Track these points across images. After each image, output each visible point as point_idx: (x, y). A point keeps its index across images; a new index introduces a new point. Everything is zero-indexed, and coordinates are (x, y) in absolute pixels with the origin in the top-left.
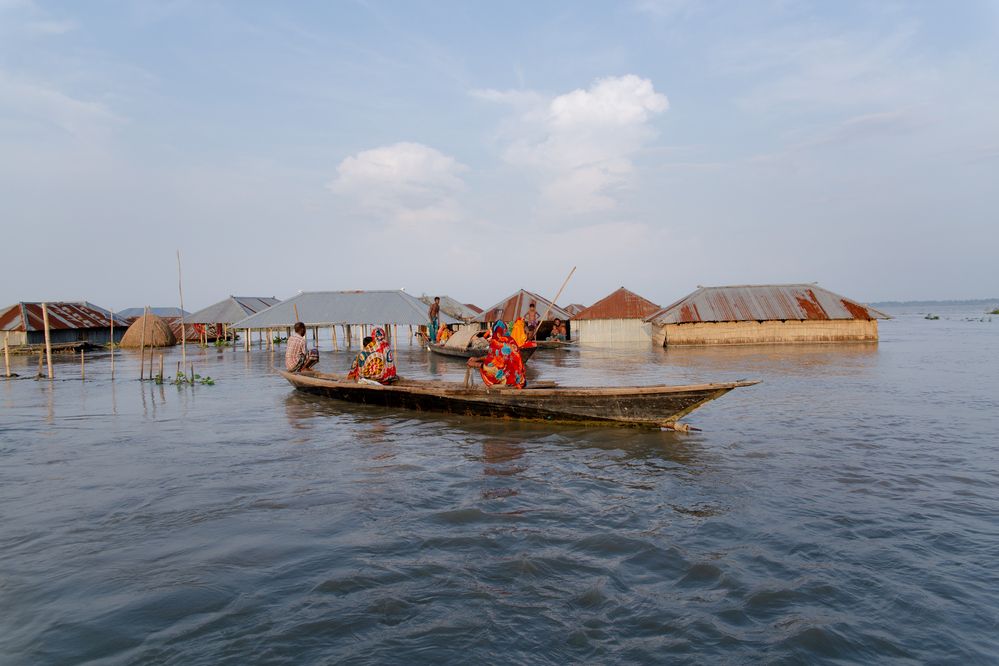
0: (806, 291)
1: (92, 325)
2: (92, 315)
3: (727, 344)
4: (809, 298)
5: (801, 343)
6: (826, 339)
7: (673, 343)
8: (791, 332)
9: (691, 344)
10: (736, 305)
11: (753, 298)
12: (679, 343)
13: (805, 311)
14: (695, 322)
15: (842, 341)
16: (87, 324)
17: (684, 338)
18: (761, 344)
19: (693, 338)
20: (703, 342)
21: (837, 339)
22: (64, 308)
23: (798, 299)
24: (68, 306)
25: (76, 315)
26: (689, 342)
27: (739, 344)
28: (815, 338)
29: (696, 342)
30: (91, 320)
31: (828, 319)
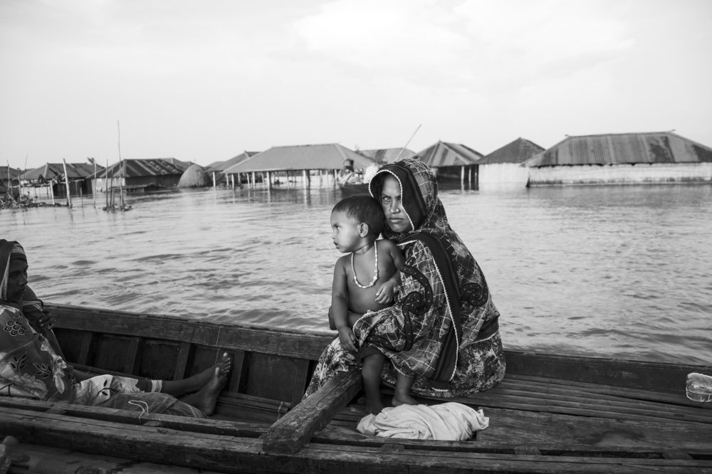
0: (662, 138)
1: (166, 173)
2: (168, 166)
3: (581, 185)
4: (662, 144)
5: (649, 184)
6: (672, 180)
7: (535, 183)
8: (638, 174)
9: (550, 184)
10: (593, 151)
11: (611, 146)
12: (539, 183)
13: (654, 156)
14: (553, 166)
15: (688, 182)
16: (164, 172)
17: (544, 179)
18: (611, 185)
19: (552, 179)
20: (561, 183)
21: (684, 180)
22: (151, 162)
23: (651, 145)
24: (154, 161)
25: (157, 166)
26: (548, 183)
27: (593, 185)
28: (662, 180)
29: (554, 183)
30: (166, 170)
31: (674, 162)
